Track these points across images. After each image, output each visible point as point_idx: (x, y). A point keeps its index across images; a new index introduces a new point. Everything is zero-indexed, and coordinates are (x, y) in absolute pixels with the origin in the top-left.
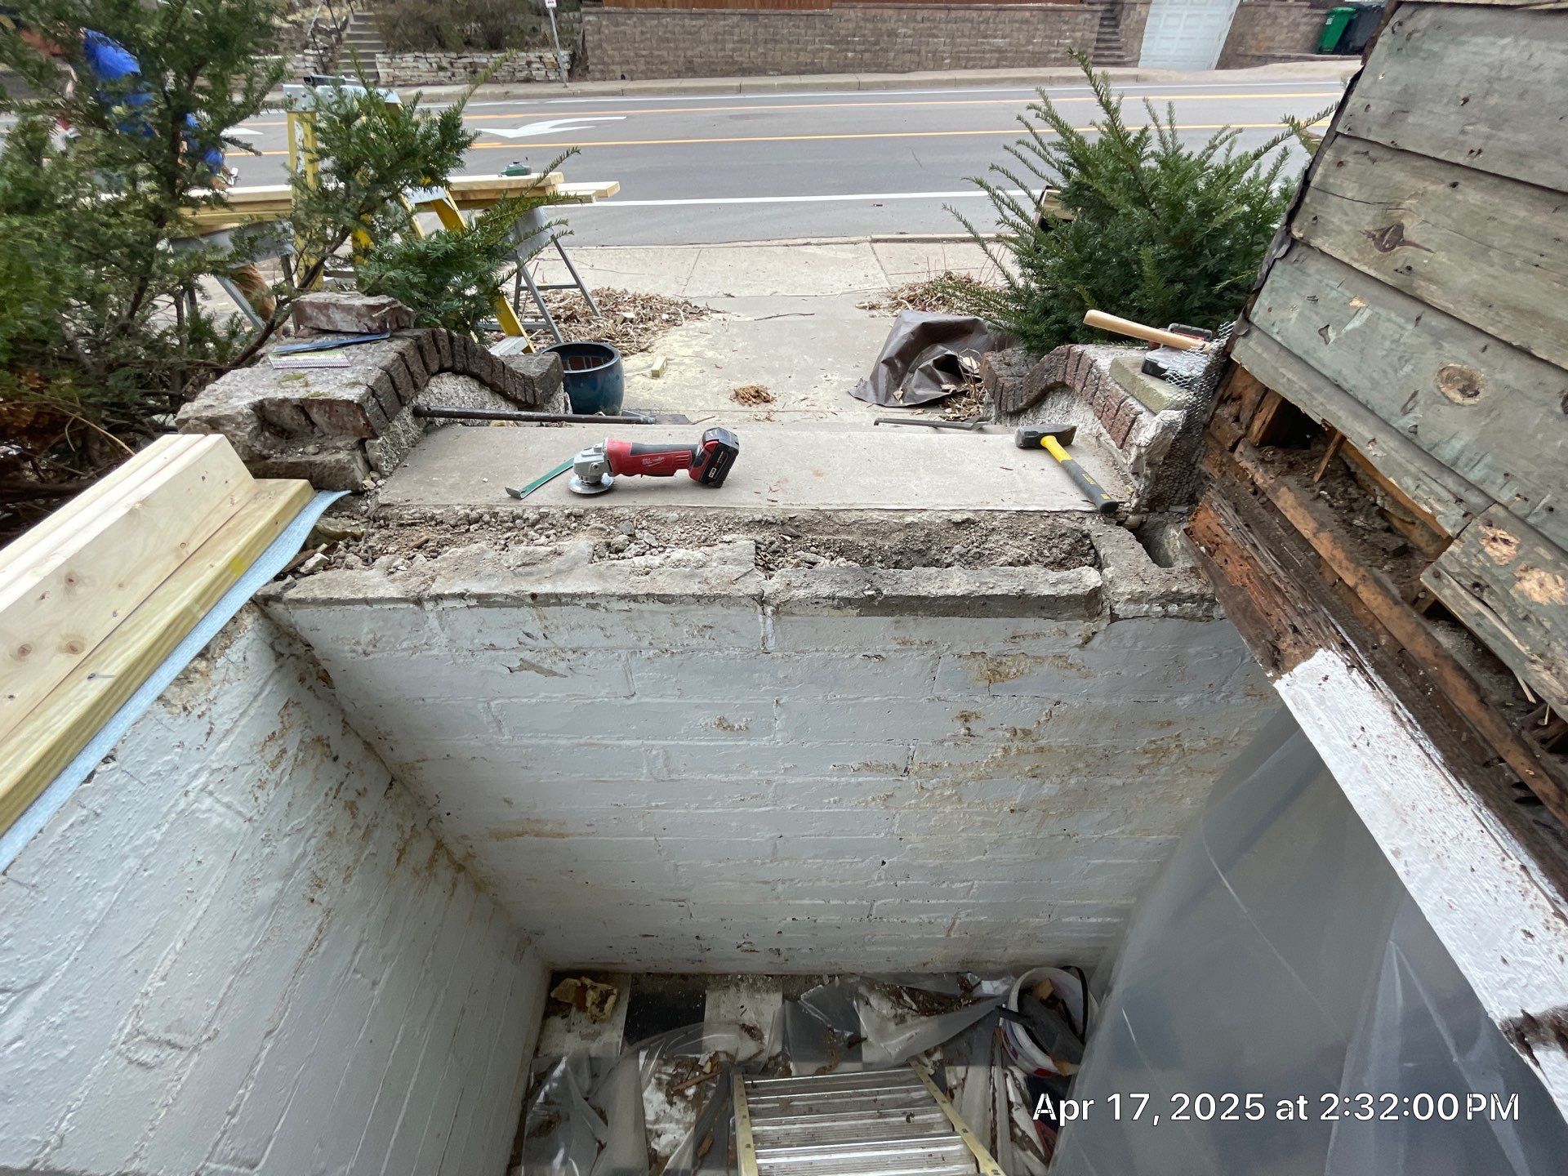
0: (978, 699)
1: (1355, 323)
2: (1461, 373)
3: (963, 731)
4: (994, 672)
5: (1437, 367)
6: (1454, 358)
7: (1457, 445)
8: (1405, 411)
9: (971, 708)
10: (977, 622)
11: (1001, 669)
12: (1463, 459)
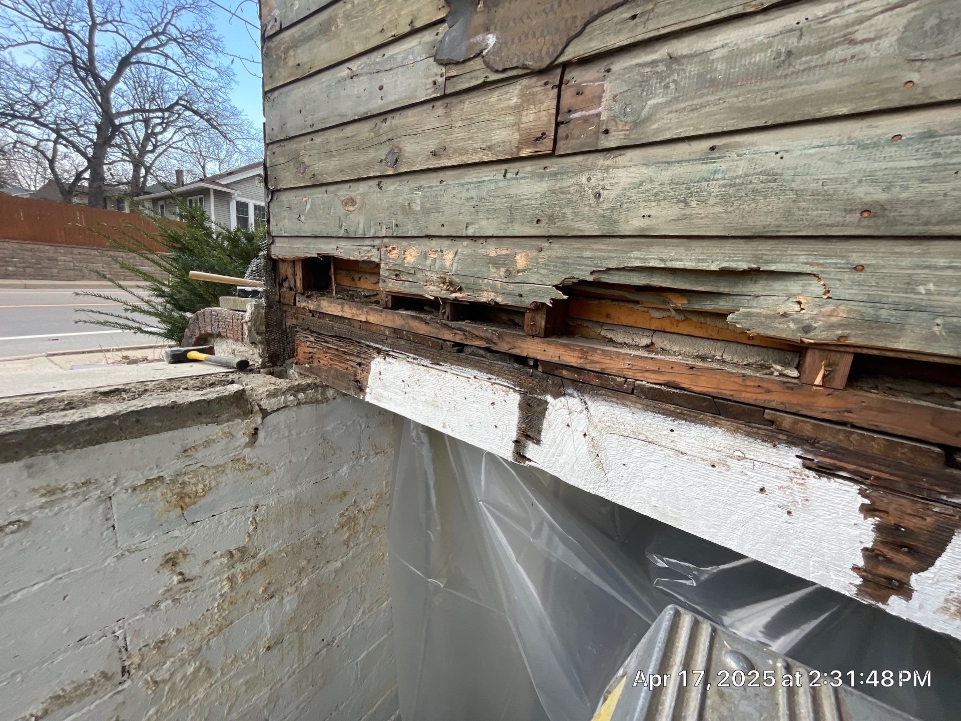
0: (177, 533)
1: (308, 206)
2: (348, 199)
3: (176, 579)
4: (182, 496)
5: (340, 203)
6: (344, 196)
7: (361, 226)
8: (341, 227)
9: (173, 548)
10: (138, 443)
11: (187, 489)
12: (366, 230)
